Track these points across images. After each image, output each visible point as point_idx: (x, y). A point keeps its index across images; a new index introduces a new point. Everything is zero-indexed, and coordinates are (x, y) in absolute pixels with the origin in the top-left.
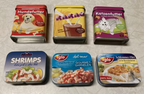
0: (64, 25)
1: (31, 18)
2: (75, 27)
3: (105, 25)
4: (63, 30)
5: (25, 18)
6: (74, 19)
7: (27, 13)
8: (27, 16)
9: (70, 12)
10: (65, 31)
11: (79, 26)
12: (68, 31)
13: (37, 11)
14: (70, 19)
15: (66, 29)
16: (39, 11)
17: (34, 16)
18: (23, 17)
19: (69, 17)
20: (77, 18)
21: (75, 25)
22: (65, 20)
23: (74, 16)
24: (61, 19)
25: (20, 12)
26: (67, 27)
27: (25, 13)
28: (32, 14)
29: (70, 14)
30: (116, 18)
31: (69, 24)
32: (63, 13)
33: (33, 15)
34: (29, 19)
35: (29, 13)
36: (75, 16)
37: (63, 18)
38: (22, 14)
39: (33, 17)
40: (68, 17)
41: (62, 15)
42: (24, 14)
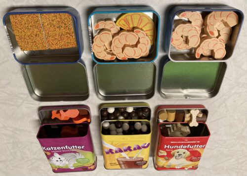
0: (119, 159)
1: (185, 154)
2: (134, 160)
3: (61, 160)
4: (117, 163)
5: (176, 154)
6: (132, 152)
7: (178, 148)
8: (178, 152)
9: (126, 144)
10: (120, 164)
11: (139, 160)
12: (124, 164)
13: (195, 146)
14: (127, 152)
15: (121, 163)
16: (198, 145)
17: (190, 151)
18: (172, 153)
19: (125, 151)
20: (138, 150)
21: (134, 158)
22: (119, 153)
23: (132, 149)
24: (112, 153)
25: (168, 147)
26: (122, 161)
27: (176, 149)
28: (187, 149)
29: (127, 146)
30: (75, 152)
31: (125, 158)
32: (115, 145)
33: (188, 151)
34: (181, 155)
35: (183, 148)
36: (135, 149)
37: (116, 152)
38: (171, 149)
39: (188, 153)
40: (123, 150)
41: (114, 148)
42: (174, 149)
